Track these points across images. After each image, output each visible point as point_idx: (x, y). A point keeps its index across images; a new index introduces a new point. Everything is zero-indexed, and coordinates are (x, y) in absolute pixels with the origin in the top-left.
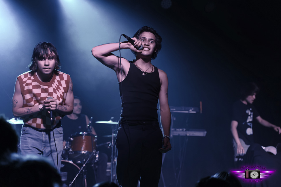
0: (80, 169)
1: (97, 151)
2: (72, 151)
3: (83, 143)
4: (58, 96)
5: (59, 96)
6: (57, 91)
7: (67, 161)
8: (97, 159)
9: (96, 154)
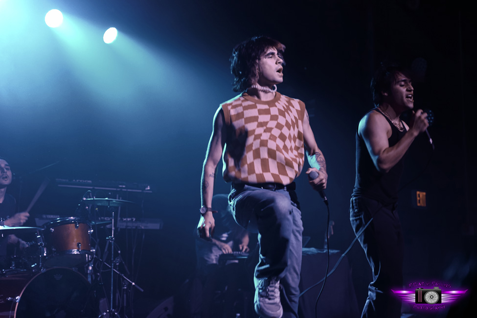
4: (287, 122)
5: (290, 122)
6: (286, 113)
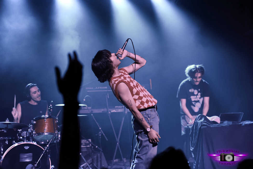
0: (44, 149)
1: (58, 131)
2: (35, 133)
3: (46, 125)
7: (31, 143)
8: (59, 139)
9: (58, 134)
